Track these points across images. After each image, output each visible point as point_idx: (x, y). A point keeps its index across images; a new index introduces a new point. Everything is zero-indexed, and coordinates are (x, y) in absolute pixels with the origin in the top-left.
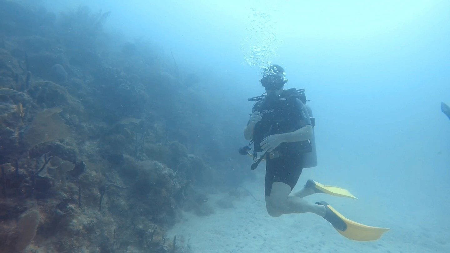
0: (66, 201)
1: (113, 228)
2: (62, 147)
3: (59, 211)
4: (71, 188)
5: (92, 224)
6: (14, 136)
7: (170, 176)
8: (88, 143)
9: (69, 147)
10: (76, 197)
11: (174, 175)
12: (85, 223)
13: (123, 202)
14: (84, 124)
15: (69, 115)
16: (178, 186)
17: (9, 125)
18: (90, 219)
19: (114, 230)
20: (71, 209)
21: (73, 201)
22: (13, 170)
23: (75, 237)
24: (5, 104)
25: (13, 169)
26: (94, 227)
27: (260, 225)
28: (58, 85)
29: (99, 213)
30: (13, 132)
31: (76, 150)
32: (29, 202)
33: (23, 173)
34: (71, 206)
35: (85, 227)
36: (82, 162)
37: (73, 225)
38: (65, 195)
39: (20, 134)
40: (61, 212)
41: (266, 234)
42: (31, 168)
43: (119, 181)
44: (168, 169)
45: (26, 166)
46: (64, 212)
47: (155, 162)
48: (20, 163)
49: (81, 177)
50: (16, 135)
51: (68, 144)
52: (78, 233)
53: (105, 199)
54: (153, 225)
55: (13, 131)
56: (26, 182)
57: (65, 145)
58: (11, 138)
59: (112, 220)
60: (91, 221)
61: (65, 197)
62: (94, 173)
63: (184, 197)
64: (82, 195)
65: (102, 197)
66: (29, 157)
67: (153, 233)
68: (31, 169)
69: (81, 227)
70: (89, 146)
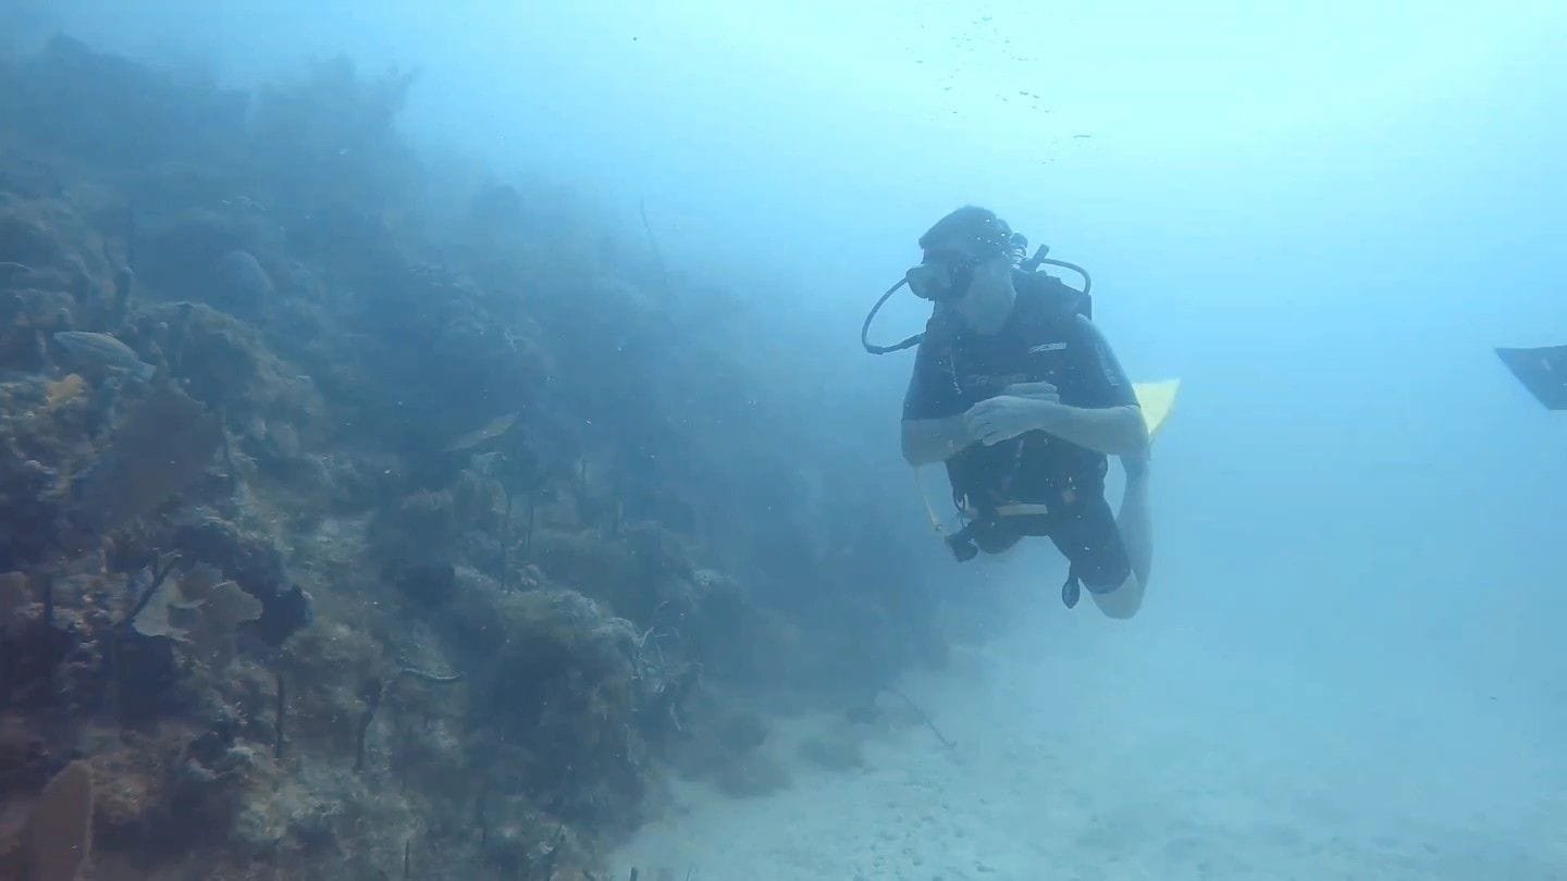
0: (227, 732)
1: (407, 835)
2: (226, 533)
3: (195, 766)
4: (250, 684)
5: (326, 817)
6: (50, 493)
7: (624, 644)
8: (330, 526)
9: (254, 535)
10: (268, 716)
11: (639, 641)
12: (297, 813)
13: (445, 739)
14: (319, 459)
15: (263, 425)
16: (658, 687)
17: (37, 450)
18: (317, 802)
19: (408, 844)
20: (243, 759)
21: (255, 733)
22: (36, 614)
23: (255, 866)
24: (30, 378)
25: (33, 609)
26: (334, 831)
27: (959, 834)
28: (228, 318)
29: (356, 779)
30: (49, 477)
31: (284, 548)
32: (92, 733)
33: (71, 626)
34: (241, 748)
35: (295, 830)
36: (297, 591)
37: (251, 824)
38: (226, 707)
39: (77, 485)
40: (204, 770)
41: (981, 869)
42: (107, 608)
43: (435, 662)
44: (614, 619)
45: (87, 599)
46: (217, 772)
47: (569, 592)
48: (63, 587)
49: (291, 644)
50: (62, 486)
51: (250, 524)
52: (267, 853)
53: (381, 727)
54: (555, 825)
55: (50, 472)
56: (84, 656)
57: (238, 526)
58: (40, 498)
59: (404, 805)
60: (322, 808)
61: (224, 716)
62: (343, 631)
63: (677, 724)
64: (290, 710)
65: (366, 718)
66: (104, 570)
67: (552, 856)
68: (103, 611)
69: (279, 832)
70: (335, 537)
